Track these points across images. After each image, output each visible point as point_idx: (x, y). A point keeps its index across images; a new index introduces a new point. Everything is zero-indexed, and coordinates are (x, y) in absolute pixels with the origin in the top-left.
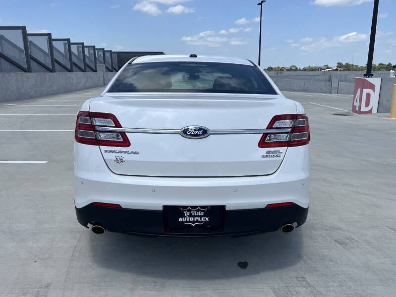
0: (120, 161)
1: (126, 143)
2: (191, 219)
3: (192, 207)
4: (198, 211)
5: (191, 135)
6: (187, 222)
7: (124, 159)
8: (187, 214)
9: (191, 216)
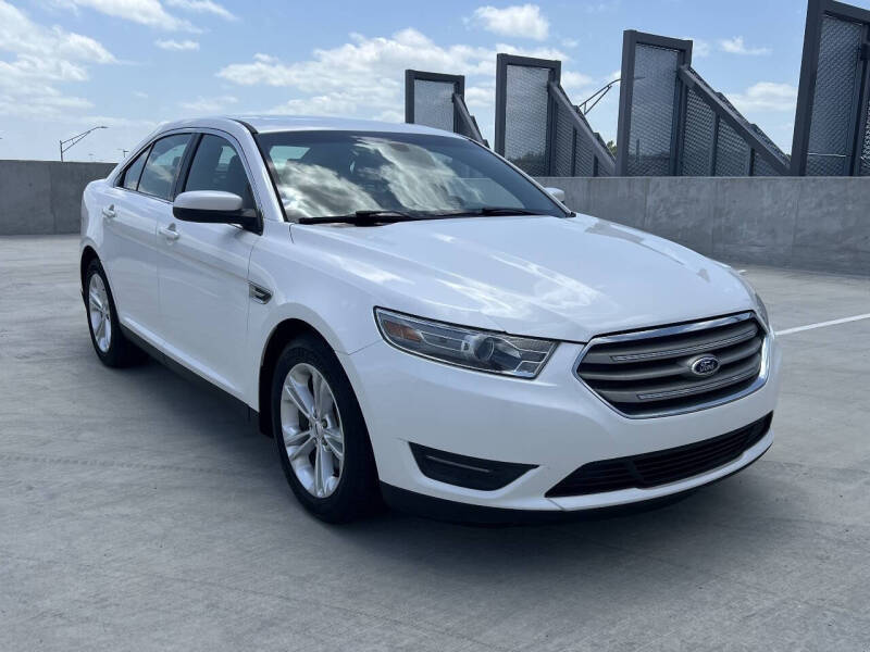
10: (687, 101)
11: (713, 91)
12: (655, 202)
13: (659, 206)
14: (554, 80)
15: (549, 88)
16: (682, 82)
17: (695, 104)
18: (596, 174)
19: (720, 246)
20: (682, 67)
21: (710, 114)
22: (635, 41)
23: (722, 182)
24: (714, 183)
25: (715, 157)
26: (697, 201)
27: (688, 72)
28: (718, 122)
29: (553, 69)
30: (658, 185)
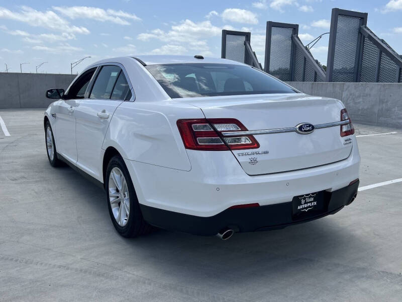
0: (253, 162)
1: (255, 144)
2: (306, 206)
3: (307, 195)
4: (310, 197)
5: (305, 131)
6: (303, 209)
7: (258, 160)
8: (303, 202)
9: (306, 203)
10: (364, 43)
11: (378, 39)
12: (347, 95)
13: (349, 97)
14: (295, 34)
15: (292, 38)
16: (361, 34)
17: (368, 45)
18: (315, 81)
19: (382, 119)
20: (362, 27)
21: (377, 50)
22: (338, 14)
23: (384, 86)
24: (380, 87)
25: (379, 72)
26: (370, 95)
27: (365, 29)
28: (381, 54)
29: (294, 29)
30: (349, 87)
